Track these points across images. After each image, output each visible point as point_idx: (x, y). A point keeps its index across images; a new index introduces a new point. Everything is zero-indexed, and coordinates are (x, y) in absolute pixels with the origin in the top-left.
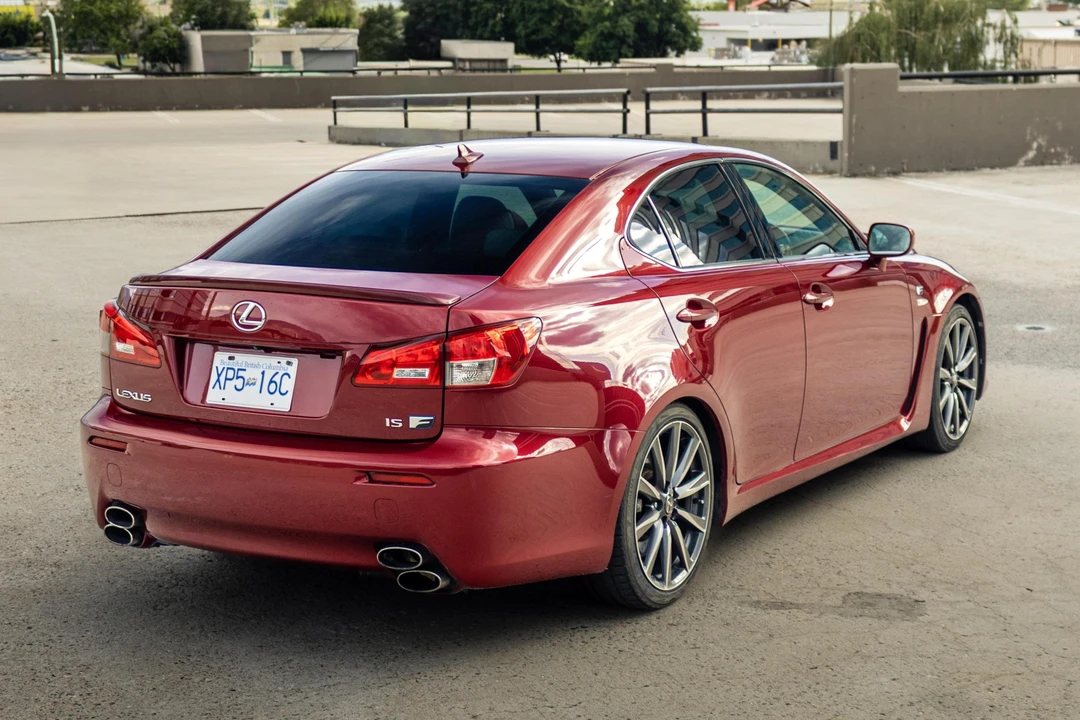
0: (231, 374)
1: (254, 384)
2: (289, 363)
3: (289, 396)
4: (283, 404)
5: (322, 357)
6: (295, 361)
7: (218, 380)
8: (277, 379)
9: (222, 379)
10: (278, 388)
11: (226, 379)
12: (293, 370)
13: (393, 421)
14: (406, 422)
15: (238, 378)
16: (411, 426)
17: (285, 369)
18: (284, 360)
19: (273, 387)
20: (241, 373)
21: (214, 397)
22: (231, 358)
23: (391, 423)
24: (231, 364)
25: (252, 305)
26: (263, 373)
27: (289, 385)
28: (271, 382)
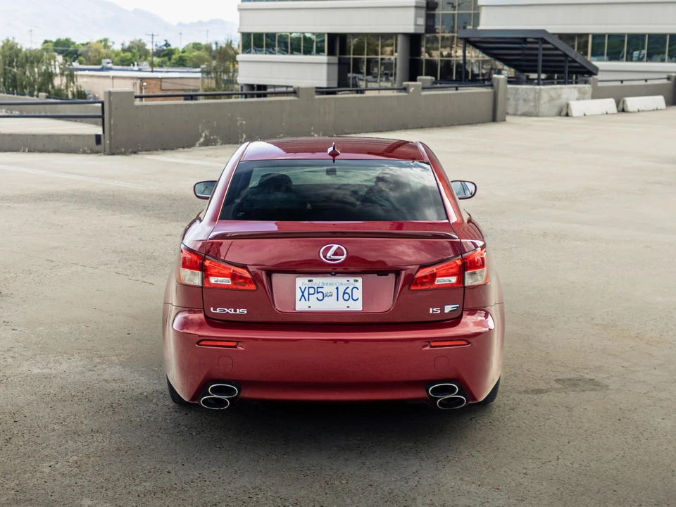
0: (312, 291)
1: (331, 296)
2: (356, 281)
3: (360, 301)
4: (357, 306)
5: (379, 275)
6: (360, 279)
7: (303, 295)
8: (349, 291)
9: (306, 294)
10: (351, 297)
11: (309, 294)
12: (359, 284)
13: (435, 310)
14: (443, 310)
15: (318, 293)
16: (446, 312)
17: (355, 285)
18: (352, 279)
19: (346, 297)
20: (319, 290)
21: (301, 306)
22: (310, 281)
23: (433, 311)
24: (311, 284)
25: (335, 247)
26: (337, 288)
27: (358, 294)
28: (344, 293)
